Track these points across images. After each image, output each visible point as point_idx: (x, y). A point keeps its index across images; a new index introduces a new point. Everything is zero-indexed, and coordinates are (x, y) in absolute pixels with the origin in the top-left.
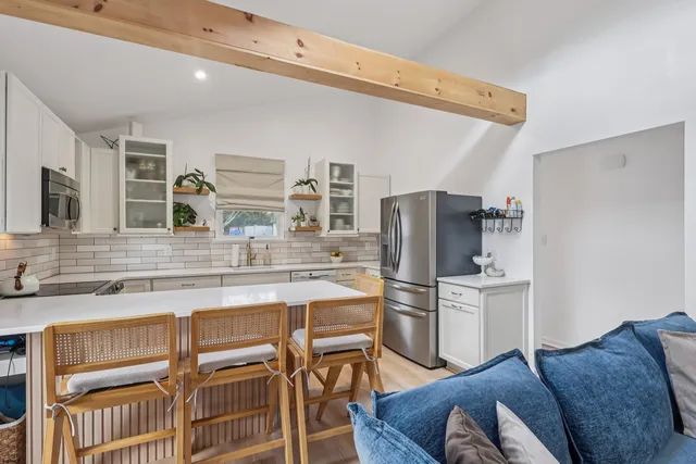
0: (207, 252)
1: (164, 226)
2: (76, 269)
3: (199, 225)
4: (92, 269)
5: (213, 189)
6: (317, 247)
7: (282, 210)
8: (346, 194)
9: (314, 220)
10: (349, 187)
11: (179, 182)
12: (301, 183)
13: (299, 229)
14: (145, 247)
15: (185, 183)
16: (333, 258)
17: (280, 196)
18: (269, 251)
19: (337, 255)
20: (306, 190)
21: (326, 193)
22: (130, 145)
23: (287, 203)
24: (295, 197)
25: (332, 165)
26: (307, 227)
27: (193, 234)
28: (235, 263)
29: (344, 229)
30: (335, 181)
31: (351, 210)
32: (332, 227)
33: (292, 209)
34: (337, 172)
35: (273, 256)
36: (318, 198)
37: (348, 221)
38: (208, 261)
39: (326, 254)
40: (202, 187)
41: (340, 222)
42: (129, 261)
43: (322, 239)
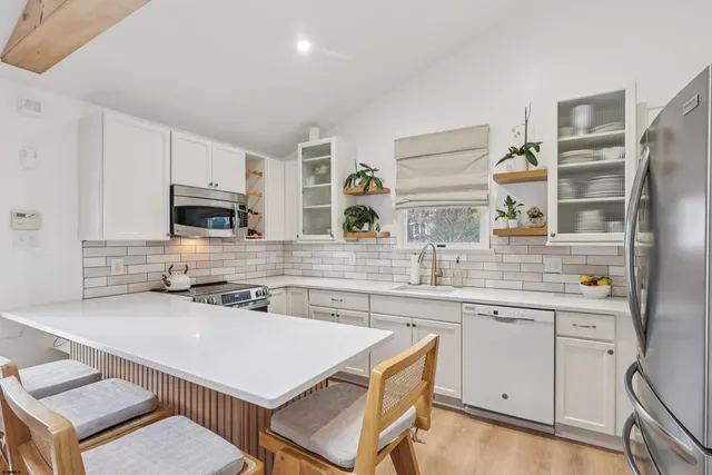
0: (388, 263)
6: (552, 263)
7: (486, 202)
8: (609, 155)
9: (536, 215)
11: (348, 184)
12: (514, 152)
14: (336, 255)
15: (357, 181)
16: (585, 289)
19: (594, 283)
20: (519, 164)
21: (548, 159)
23: (493, 185)
24: (503, 179)
26: (522, 229)
29: (606, 230)
30: (581, 136)
33: (498, 194)
34: (582, 117)
37: (611, 213)
40: (369, 183)
41: (590, 217)
42: (323, 267)
43: (559, 250)
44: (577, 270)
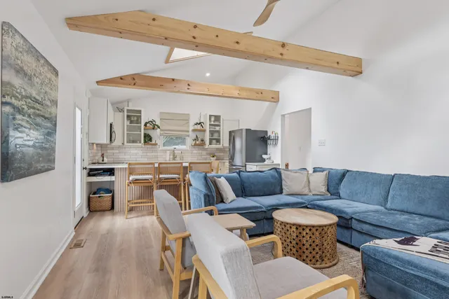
0: (156, 154)
1: (140, 142)
3: (153, 142)
5: (159, 127)
6: (204, 153)
7: (188, 136)
8: (217, 128)
9: (202, 140)
10: (219, 126)
11: (145, 125)
12: (197, 124)
13: (195, 145)
14: (132, 151)
15: (148, 125)
16: (212, 158)
17: (188, 130)
18: (182, 154)
20: (199, 127)
21: (207, 128)
22: (128, 111)
23: (191, 133)
24: (194, 130)
25: (210, 116)
26: (199, 143)
27: (151, 146)
28: (168, 159)
29: (217, 144)
30: (212, 123)
31: (220, 136)
32: (210, 144)
33: (193, 135)
34: (213, 119)
35: (184, 156)
36: (205, 131)
37: (218, 141)
38: (157, 158)
39: (208, 156)
40: (155, 127)
41: (214, 141)
43: (206, 149)
44: (210, 154)
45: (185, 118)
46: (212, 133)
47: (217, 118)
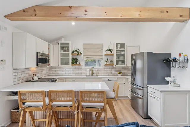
0: (81, 71)
1: (69, 64)
2: (52, 75)
3: (78, 63)
4: (55, 75)
5: (81, 54)
6: (113, 70)
7: (102, 59)
8: (123, 53)
9: (112, 62)
10: (124, 51)
11: (73, 52)
12: (108, 50)
13: (106, 65)
14: (66, 70)
15: (75, 52)
17: (102, 55)
18: (98, 71)
19: (120, 73)
20: (109, 52)
21: (114, 52)
24: (106, 55)
25: (117, 44)
26: (109, 64)
27: (77, 66)
28: (88, 75)
29: (122, 65)
30: (119, 49)
31: (124, 58)
32: (117, 64)
33: (105, 58)
34: (119, 46)
35: (99, 73)
36: (113, 55)
37: (123, 62)
38: (81, 74)
39: (117, 73)
40: (79, 53)
41: (120, 62)
42: (63, 73)
43: (115, 68)
44: (117, 71)
45: (100, 47)
46: (118, 56)
47: (123, 45)
